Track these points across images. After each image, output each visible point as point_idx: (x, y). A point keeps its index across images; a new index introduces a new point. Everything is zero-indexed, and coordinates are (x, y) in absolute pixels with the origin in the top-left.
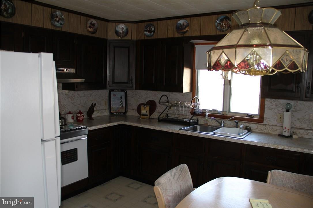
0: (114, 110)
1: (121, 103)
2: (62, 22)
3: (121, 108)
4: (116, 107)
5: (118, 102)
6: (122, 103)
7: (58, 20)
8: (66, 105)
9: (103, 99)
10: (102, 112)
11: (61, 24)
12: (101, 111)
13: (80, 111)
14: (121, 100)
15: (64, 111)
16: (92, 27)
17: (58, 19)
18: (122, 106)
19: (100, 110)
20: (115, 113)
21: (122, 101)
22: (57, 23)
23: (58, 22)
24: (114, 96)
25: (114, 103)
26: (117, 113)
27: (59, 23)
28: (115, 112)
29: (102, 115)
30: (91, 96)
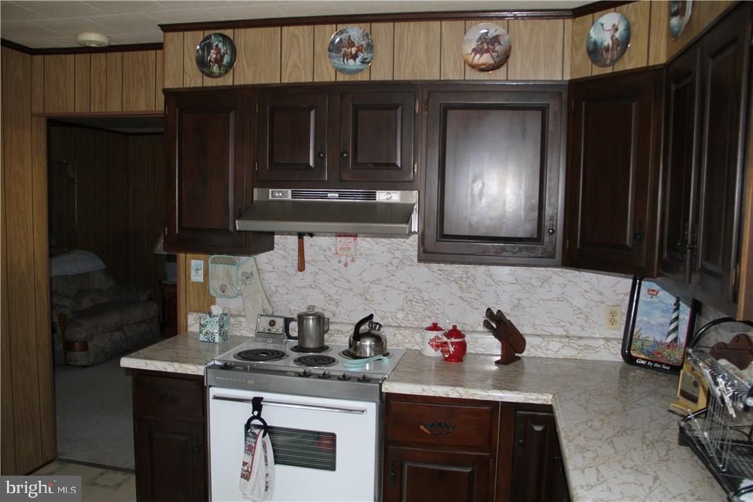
0: (641, 351)
1: (673, 326)
2: (366, 56)
3: (668, 346)
4: (652, 339)
5: (662, 320)
6: (676, 329)
7: (353, 52)
8: (439, 302)
9: (602, 302)
10: (587, 347)
11: (364, 62)
12: (582, 342)
13: (455, 327)
14: (674, 316)
15: (430, 318)
16: (487, 51)
17: (354, 50)
18: (676, 340)
19: (581, 338)
20: (643, 359)
21: (677, 319)
22: (351, 62)
23: (354, 57)
24: (652, 296)
25: (649, 323)
26: (648, 361)
27: (358, 60)
28: (643, 356)
29: (588, 358)
30: (542, 283)
